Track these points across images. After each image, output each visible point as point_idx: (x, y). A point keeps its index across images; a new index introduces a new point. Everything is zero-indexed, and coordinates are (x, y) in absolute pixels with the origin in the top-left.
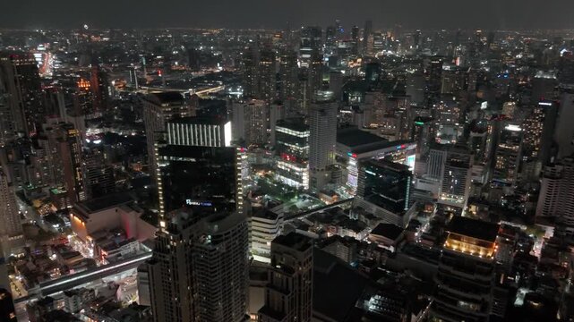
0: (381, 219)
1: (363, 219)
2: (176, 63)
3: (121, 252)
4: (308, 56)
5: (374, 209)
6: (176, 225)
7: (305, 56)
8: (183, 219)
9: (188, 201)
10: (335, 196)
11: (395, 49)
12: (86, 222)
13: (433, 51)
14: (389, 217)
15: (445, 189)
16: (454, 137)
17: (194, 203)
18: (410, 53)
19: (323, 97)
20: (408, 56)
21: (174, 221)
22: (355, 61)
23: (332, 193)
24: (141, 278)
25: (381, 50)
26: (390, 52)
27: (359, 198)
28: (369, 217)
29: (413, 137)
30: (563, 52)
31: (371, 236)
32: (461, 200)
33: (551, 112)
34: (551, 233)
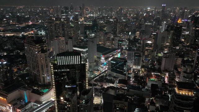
0: (118, 78)
1: (112, 78)
2: (11, 21)
3: (26, 108)
4: (65, 17)
5: (115, 74)
6: (68, 98)
7: (63, 17)
8: (69, 94)
9: (66, 86)
10: (99, 71)
11: (93, 14)
12: (6, 98)
13: (105, 14)
14: (121, 77)
15: (135, 64)
16: (126, 45)
17: (69, 87)
18: (98, 15)
19: (92, 36)
20: (98, 16)
21: (67, 96)
22: (82, 19)
23: (98, 70)
25: (89, 14)
26: (92, 15)
27: (109, 71)
28: (115, 77)
29: (118, 47)
30: (145, 14)
31: (118, 85)
32: (139, 67)
33: (156, 36)
34: (167, 75)
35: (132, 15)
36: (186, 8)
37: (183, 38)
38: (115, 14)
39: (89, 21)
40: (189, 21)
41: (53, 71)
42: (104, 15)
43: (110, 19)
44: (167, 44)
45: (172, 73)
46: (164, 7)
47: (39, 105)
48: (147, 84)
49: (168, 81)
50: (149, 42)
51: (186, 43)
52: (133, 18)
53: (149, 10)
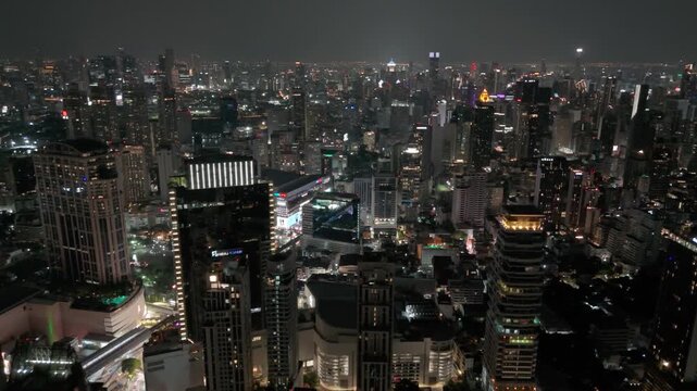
0: (338, 252)
1: (321, 255)
5: (326, 244)
6: (233, 275)
9: (214, 253)
11: (206, 83)
13: (250, 85)
14: (345, 247)
15: (379, 214)
16: (340, 170)
17: (222, 254)
18: (225, 87)
20: (223, 91)
21: (227, 273)
24: (149, 365)
25: (190, 84)
26: (200, 87)
27: (308, 237)
28: (327, 252)
29: (323, 170)
30: (381, 83)
31: (341, 269)
32: (392, 222)
33: (427, 135)
34: (470, 234)
35: (340, 88)
36: (496, 65)
37: (500, 144)
38: (282, 83)
39: (197, 105)
40: (509, 98)
41: (174, 210)
42: (246, 88)
43: (268, 97)
44: (459, 161)
45: (481, 229)
46: (434, 59)
47: (103, 345)
48: (419, 261)
49: (476, 249)
50: (412, 151)
51: (507, 158)
52: (346, 95)
53: (392, 70)
